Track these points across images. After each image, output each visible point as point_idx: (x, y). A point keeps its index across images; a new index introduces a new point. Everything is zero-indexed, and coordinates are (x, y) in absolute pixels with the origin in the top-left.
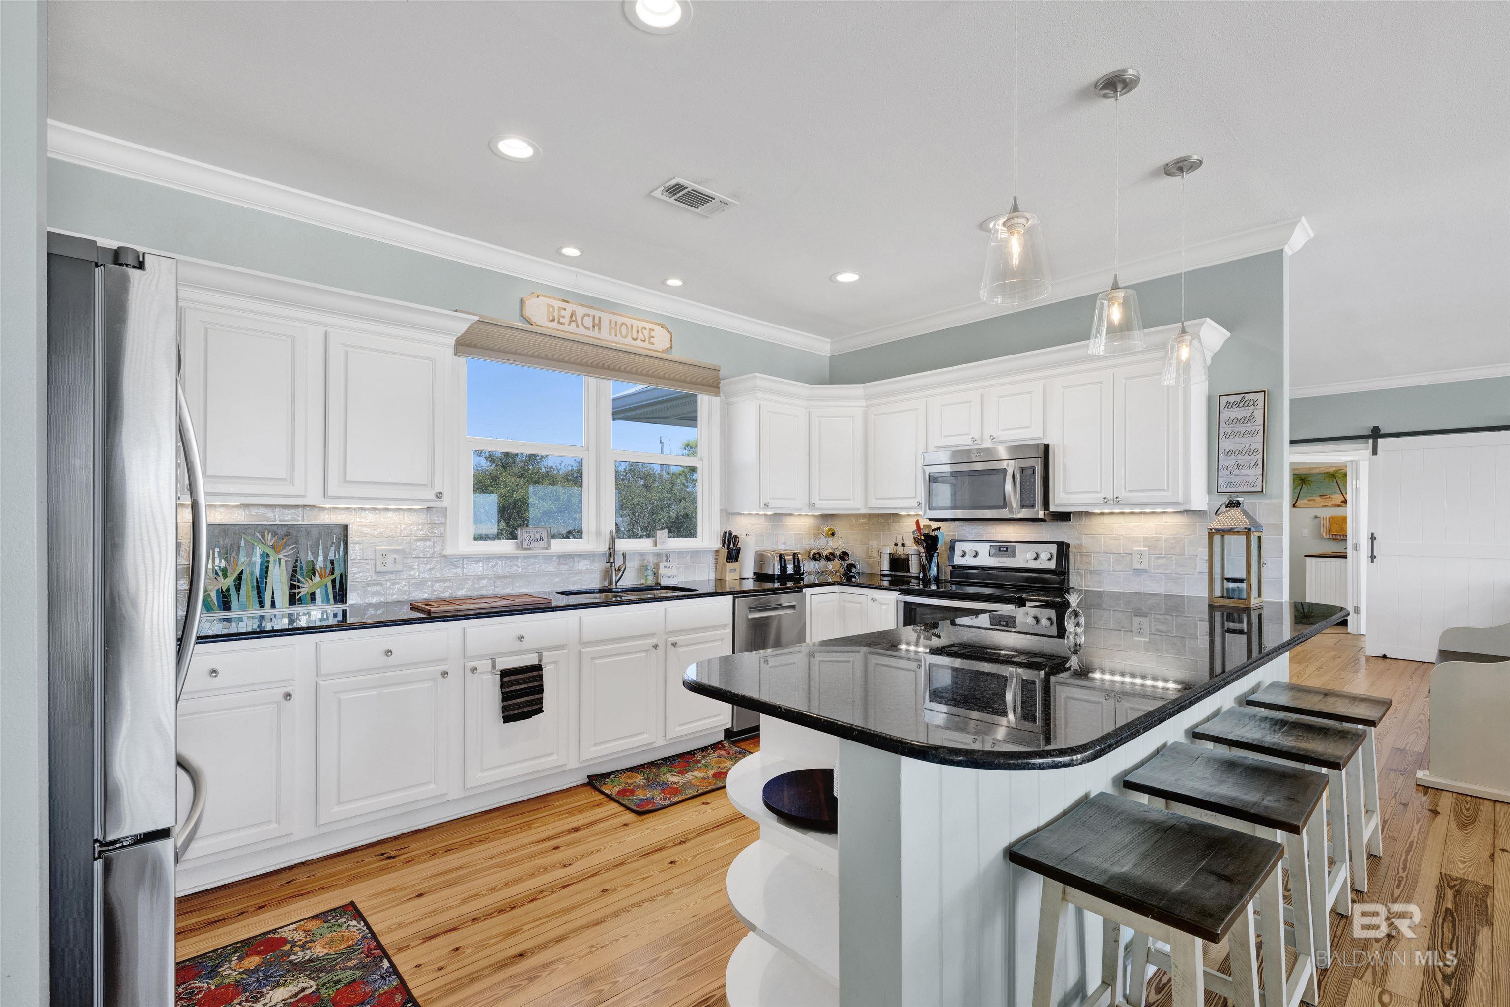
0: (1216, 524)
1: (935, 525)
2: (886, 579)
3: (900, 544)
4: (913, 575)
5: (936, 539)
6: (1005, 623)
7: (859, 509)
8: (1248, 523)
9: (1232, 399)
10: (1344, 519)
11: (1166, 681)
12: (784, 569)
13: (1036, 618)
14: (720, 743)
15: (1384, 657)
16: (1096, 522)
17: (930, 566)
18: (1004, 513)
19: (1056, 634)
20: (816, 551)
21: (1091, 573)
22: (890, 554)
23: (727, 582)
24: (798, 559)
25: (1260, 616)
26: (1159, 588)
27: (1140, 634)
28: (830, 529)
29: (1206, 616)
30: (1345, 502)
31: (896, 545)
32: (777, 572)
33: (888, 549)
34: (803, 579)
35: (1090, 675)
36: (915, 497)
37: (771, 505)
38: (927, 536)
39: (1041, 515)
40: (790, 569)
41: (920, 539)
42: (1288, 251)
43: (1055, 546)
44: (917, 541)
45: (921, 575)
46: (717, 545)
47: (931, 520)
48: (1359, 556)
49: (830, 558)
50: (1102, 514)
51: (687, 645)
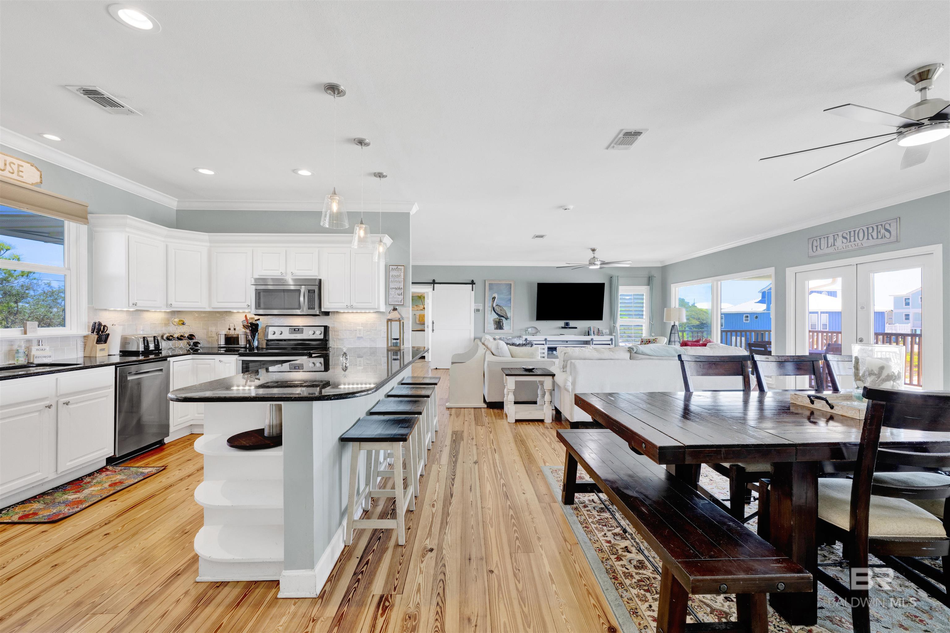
0: (389, 317)
1: (257, 318)
2: (222, 349)
3: (232, 329)
4: (242, 346)
5: (257, 325)
6: (298, 368)
7: (205, 308)
8: (399, 316)
9: (394, 267)
10: (424, 316)
11: (370, 384)
12: (147, 347)
13: (313, 363)
14: (104, 467)
15: (436, 369)
16: (340, 316)
17: (254, 341)
18: (298, 312)
19: (323, 370)
20: (169, 335)
21: (339, 339)
22: (225, 335)
23: (97, 358)
24: (158, 340)
25: (403, 352)
26: (367, 344)
27: (360, 366)
28: (180, 321)
29: (386, 355)
30: (424, 308)
31: (229, 329)
32: (141, 349)
33: (224, 332)
34: (161, 353)
35: (339, 387)
36: (245, 302)
37: (138, 305)
38: (252, 324)
39: (318, 313)
40: (152, 347)
41: (248, 326)
42: (411, 214)
43: (323, 327)
44: (245, 327)
45: (248, 345)
46: (86, 331)
47: (256, 315)
48: (428, 330)
49: (180, 338)
50: (344, 313)
51: (77, 403)
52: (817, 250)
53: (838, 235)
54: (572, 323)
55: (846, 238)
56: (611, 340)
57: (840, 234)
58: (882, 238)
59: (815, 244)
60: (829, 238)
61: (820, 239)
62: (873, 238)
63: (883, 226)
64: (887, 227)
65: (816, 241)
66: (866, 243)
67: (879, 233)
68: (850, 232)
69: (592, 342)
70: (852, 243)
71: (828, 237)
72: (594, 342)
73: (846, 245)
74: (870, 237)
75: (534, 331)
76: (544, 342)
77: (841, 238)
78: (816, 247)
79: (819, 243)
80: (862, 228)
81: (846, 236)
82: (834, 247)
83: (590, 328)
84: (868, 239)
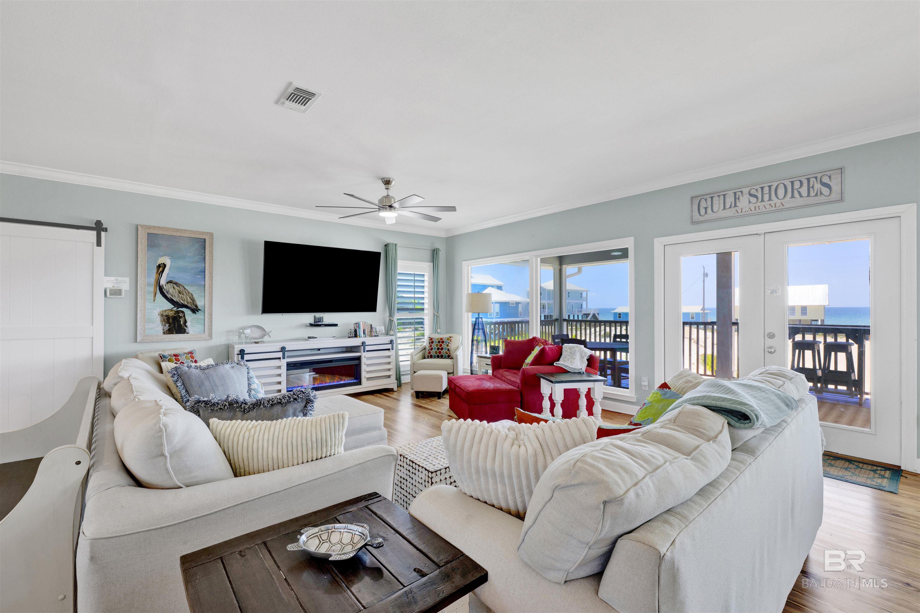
52: (706, 213)
53: (741, 192)
54: (328, 317)
55: (756, 197)
56: (391, 342)
57: (746, 191)
58: (816, 195)
59: (703, 204)
60: (727, 196)
61: (712, 198)
62: (801, 196)
63: (819, 179)
64: (826, 180)
65: (706, 200)
66: (788, 202)
67: (811, 189)
68: (762, 188)
69: (364, 348)
70: (766, 203)
71: (724, 195)
72: (367, 348)
73: (755, 205)
74: (796, 194)
75: (257, 334)
76: (280, 355)
77: (747, 196)
78: (706, 208)
79: (709, 203)
80: (783, 182)
81: (756, 194)
82: (736, 208)
83: (358, 324)
84: (793, 197)
